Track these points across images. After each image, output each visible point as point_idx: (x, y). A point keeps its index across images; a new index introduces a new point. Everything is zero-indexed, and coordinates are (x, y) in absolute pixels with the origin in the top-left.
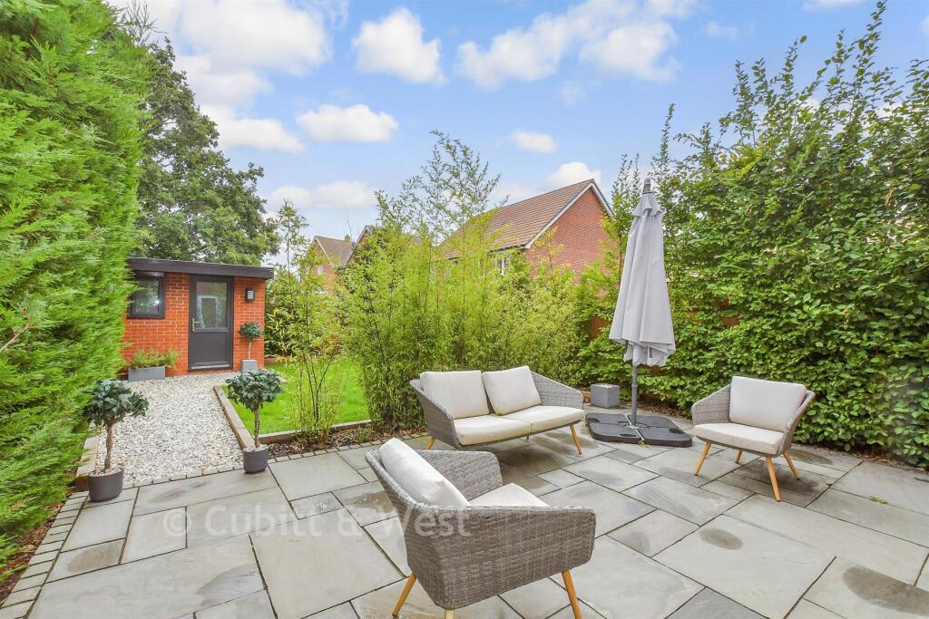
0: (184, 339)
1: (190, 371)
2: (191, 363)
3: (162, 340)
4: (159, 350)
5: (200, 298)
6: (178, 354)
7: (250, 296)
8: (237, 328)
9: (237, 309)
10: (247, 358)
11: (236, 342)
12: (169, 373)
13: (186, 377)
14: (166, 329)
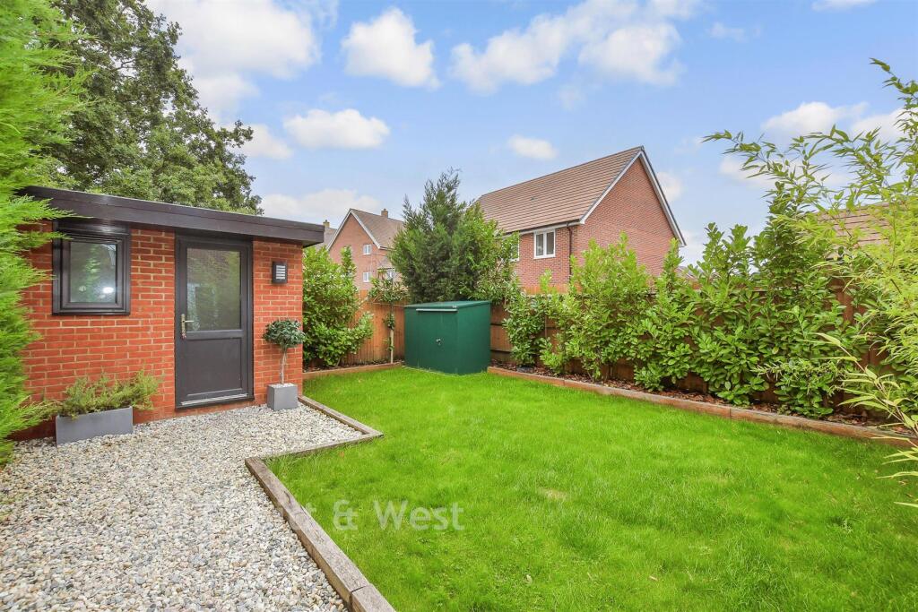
0: (166, 353)
1: (180, 410)
2: (180, 394)
3: (125, 356)
4: (121, 376)
5: (191, 287)
6: (158, 380)
7: (281, 273)
8: (259, 330)
9: (259, 298)
10: (278, 380)
11: (259, 353)
12: (139, 418)
13: (171, 421)
14: (132, 336)
